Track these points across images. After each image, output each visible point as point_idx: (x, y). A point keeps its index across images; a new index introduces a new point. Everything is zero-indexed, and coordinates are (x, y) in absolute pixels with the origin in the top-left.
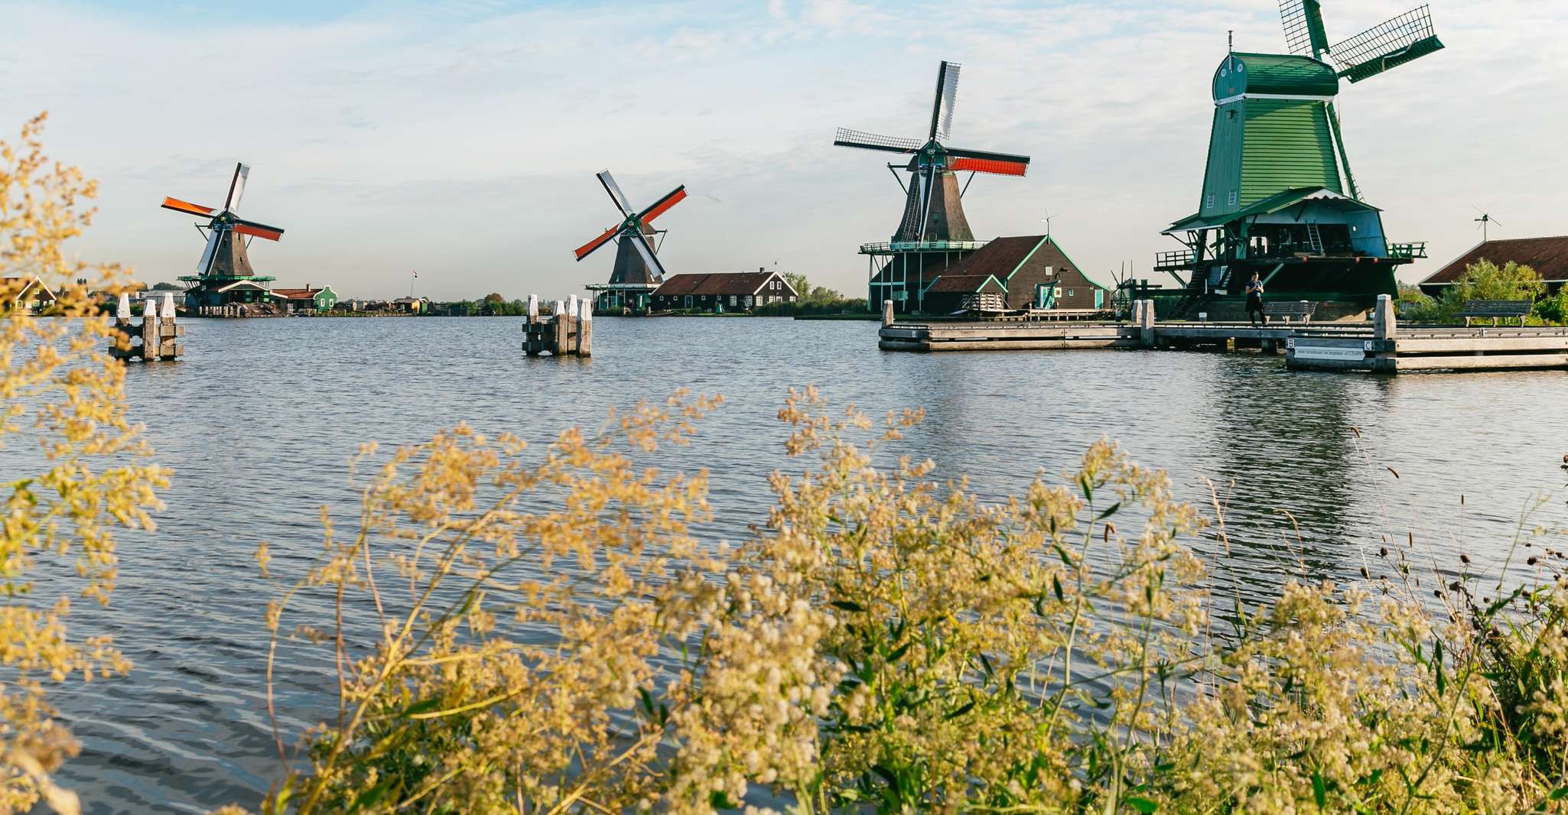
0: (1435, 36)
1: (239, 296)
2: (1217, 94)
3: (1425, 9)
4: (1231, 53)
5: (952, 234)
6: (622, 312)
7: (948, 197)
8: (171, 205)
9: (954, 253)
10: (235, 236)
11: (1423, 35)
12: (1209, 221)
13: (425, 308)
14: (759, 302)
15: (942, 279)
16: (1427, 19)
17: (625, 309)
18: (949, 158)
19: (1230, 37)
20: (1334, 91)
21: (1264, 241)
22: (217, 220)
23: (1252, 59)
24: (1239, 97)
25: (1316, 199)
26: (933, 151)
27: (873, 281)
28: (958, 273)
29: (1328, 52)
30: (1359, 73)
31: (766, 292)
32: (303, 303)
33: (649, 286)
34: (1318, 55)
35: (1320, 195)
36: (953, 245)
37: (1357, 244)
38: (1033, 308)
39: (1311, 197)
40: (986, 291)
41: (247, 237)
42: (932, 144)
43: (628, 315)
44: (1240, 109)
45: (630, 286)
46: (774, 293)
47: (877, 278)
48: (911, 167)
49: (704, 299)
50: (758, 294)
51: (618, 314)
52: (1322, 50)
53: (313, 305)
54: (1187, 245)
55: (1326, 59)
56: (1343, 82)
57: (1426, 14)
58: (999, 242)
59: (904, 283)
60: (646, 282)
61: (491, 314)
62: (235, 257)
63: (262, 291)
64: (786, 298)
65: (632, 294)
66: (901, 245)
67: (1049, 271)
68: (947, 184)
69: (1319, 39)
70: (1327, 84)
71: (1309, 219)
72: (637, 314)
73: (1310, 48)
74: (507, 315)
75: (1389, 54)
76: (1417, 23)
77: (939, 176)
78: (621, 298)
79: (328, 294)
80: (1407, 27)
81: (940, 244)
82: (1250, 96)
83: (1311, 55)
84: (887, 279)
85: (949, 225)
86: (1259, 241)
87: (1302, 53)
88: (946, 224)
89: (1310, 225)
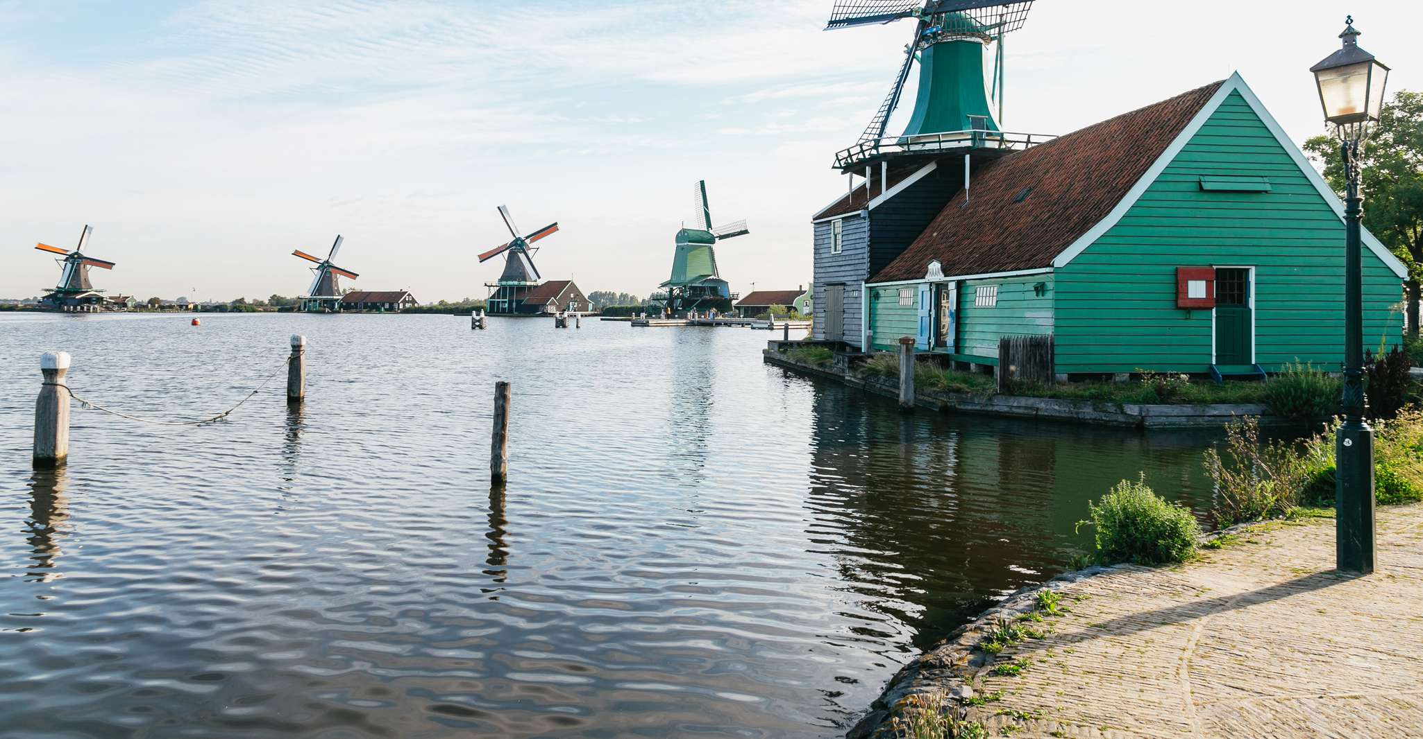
0: (746, 229)
1: (88, 300)
2: (677, 241)
4: (682, 229)
5: (530, 278)
6: (325, 311)
8: (41, 247)
10: (82, 266)
11: (743, 229)
12: (674, 284)
14: (401, 307)
15: (526, 298)
17: (327, 309)
20: (713, 242)
22: (72, 256)
25: (708, 278)
27: (491, 296)
28: (534, 296)
29: (712, 229)
30: (721, 237)
31: (405, 302)
32: (121, 304)
35: (711, 277)
36: (528, 283)
37: (720, 293)
39: (706, 278)
40: (550, 304)
41: (88, 267)
43: (328, 313)
44: (686, 248)
45: (326, 297)
46: (408, 302)
49: (369, 304)
50: (400, 302)
51: (323, 312)
52: (710, 229)
53: (125, 305)
55: (711, 231)
56: (717, 239)
59: (507, 300)
60: (333, 295)
62: (82, 278)
63: (102, 298)
64: (413, 305)
65: (328, 301)
66: (504, 283)
67: (572, 296)
69: (709, 225)
70: (711, 240)
71: (706, 285)
72: (333, 312)
73: (706, 228)
75: (731, 232)
78: (320, 304)
79: (133, 299)
80: (738, 225)
81: (523, 283)
82: (687, 243)
84: (498, 298)
85: (529, 274)
87: (704, 229)
89: (706, 287)
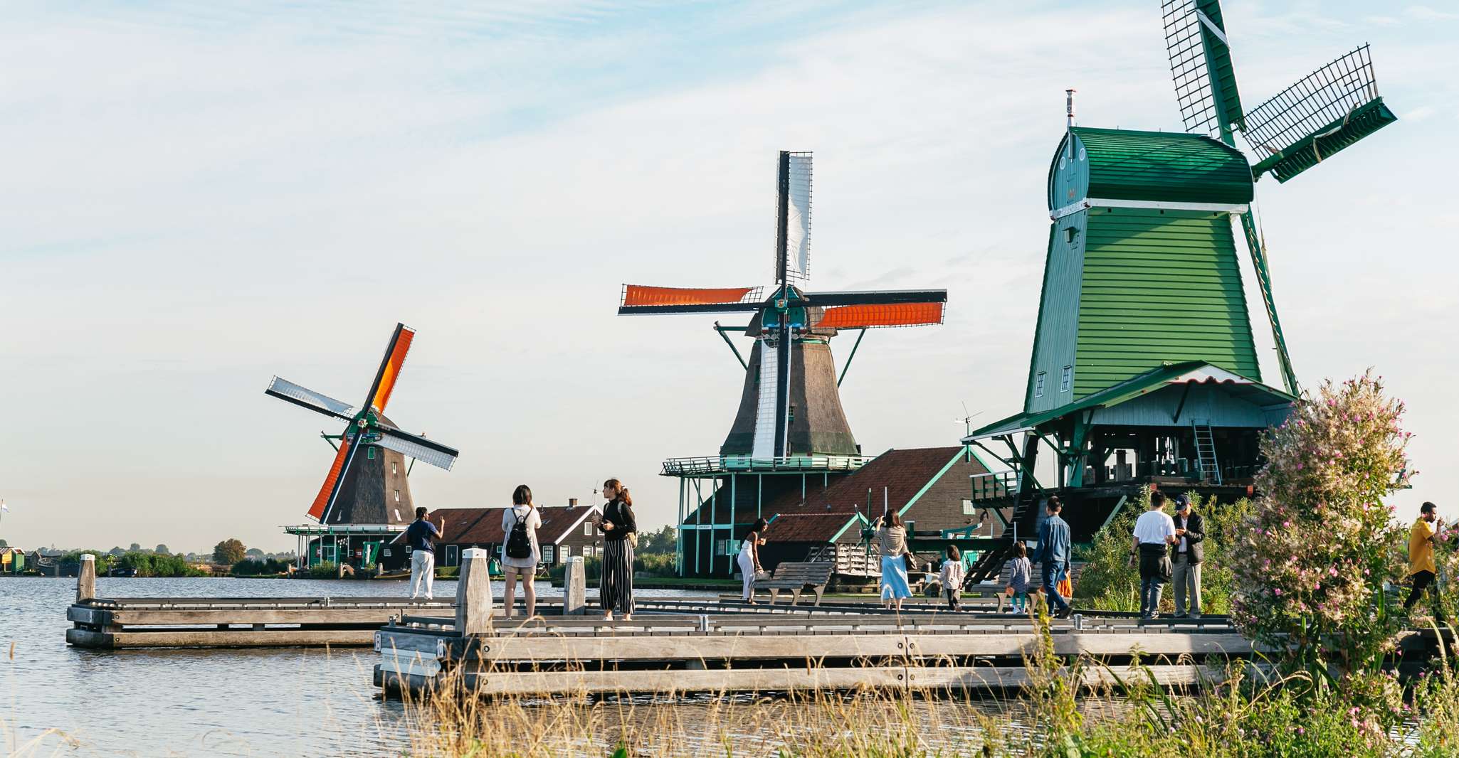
0: (1379, 99)
2: (1054, 197)
3: (1364, 52)
4: (1071, 129)
5: (816, 442)
6: (337, 571)
7: (813, 381)
9: (816, 477)
11: (1363, 99)
13: (20, 563)
14: (565, 556)
15: (781, 520)
16: (1368, 68)
17: (344, 568)
18: (811, 310)
19: (1069, 101)
20: (1247, 196)
21: (1131, 457)
23: (1105, 139)
24: (1080, 206)
25: (1192, 382)
26: (784, 302)
27: (687, 522)
28: (820, 510)
29: (1242, 128)
30: (1285, 164)
31: (578, 541)
33: (391, 528)
34: (1227, 134)
35: (1200, 375)
36: (818, 461)
38: (933, 571)
39: (1184, 379)
40: (846, 541)
42: (785, 291)
43: (347, 577)
44: (1082, 225)
45: (359, 527)
46: (592, 541)
47: (692, 519)
48: (751, 330)
50: (562, 544)
51: (333, 575)
52: (1233, 126)
54: (1007, 462)
56: (1262, 181)
57: (1366, 61)
58: (892, 459)
59: (730, 526)
60: (385, 522)
61: (128, 574)
65: (358, 541)
66: (733, 461)
67: (968, 507)
68: (811, 356)
69: (1228, 103)
70: (1237, 183)
71: (1194, 417)
73: (1215, 123)
74: (160, 575)
75: (1321, 131)
76: (1354, 76)
77: (798, 345)
78: (340, 548)
80: (1341, 82)
81: (796, 460)
82: (1094, 202)
83: (1216, 135)
84: (706, 520)
85: (813, 429)
86: (1121, 456)
87: (1203, 130)
88: (808, 426)
89: (1198, 428)
